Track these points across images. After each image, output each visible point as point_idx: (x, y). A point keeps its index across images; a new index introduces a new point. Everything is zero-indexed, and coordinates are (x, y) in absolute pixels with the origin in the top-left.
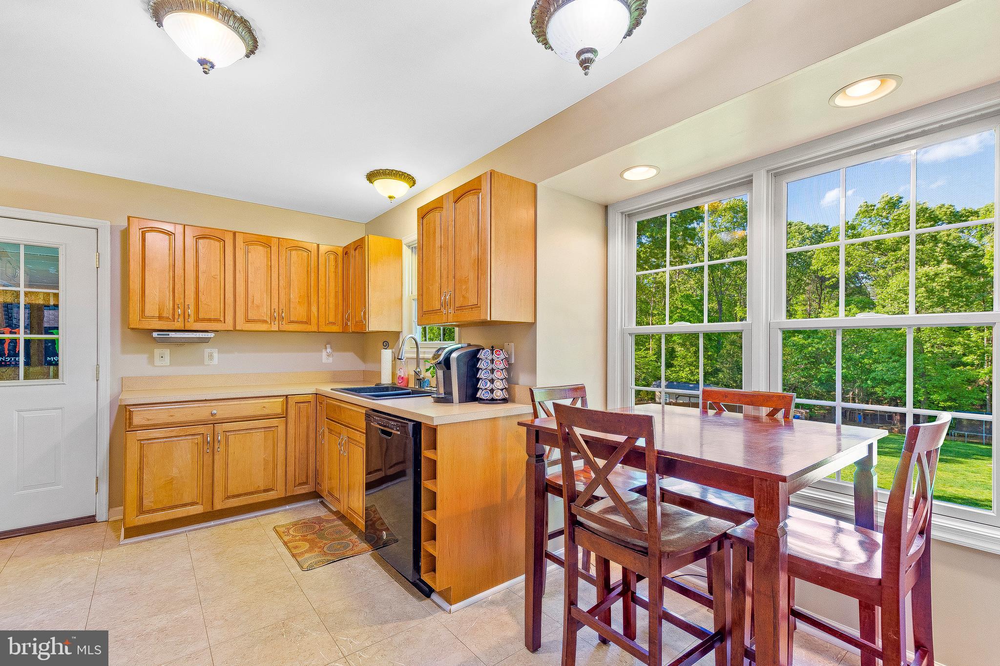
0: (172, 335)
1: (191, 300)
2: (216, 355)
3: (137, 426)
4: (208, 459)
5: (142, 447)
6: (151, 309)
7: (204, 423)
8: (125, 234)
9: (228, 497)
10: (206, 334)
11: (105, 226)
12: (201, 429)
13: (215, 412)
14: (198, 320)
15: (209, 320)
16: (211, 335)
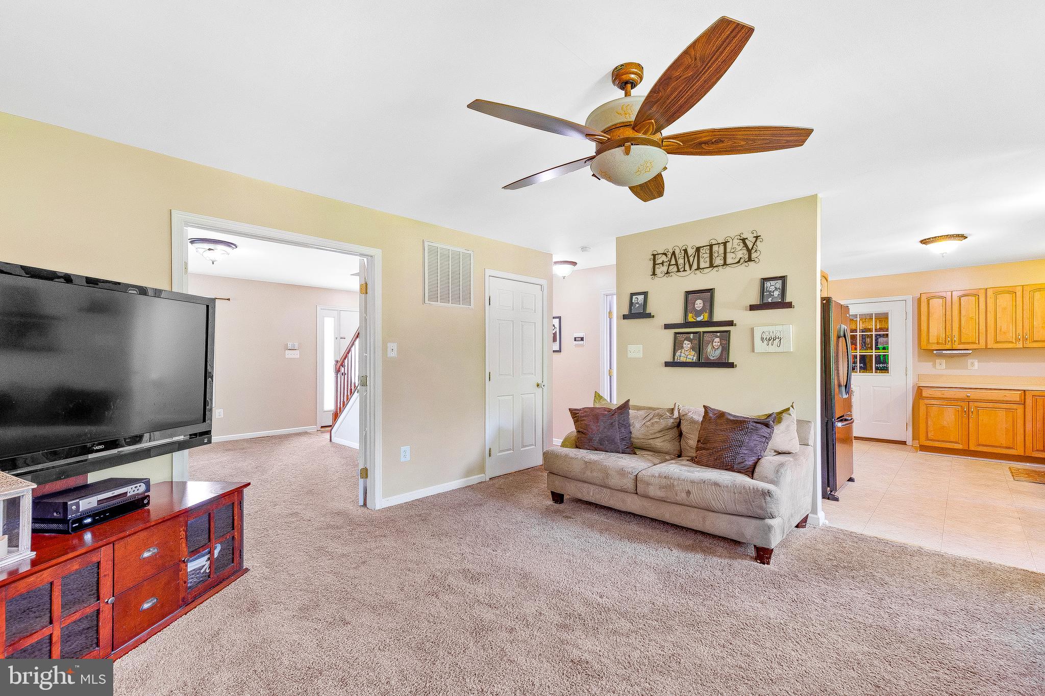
0: (944, 352)
1: (956, 332)
2: (976, 363)
3: (924, 397)
4: (965, 420)
5: (927, 408)
6: (933, 339)
7: (962, 400)
8: (919, 300)
9: (979, 445)
10: (968, 351)
11: (909, 298)
12: (962, 404)
13: (969, 395)
14: (960, 343)
15: (968, 343)
16: (970, 352)
